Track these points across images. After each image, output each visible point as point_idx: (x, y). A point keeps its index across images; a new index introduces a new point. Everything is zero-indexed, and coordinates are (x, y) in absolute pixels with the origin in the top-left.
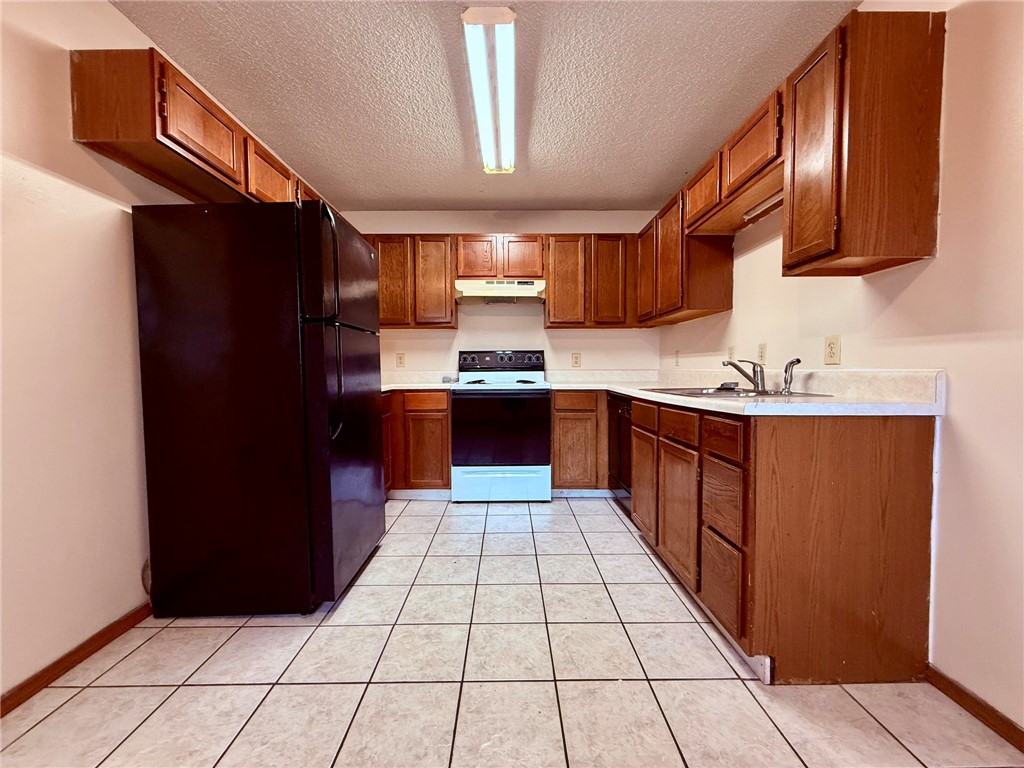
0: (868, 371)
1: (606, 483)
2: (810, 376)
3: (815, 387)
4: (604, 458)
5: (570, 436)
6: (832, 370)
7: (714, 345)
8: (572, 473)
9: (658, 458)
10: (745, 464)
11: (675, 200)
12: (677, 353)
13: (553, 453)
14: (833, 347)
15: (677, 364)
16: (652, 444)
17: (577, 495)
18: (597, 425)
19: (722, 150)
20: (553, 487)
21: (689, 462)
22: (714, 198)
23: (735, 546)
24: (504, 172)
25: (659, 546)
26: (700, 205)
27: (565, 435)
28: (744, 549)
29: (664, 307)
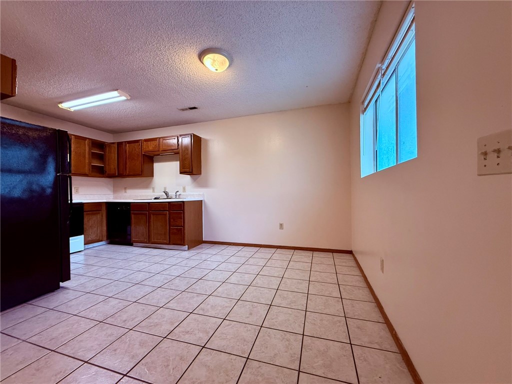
0: (192, 193)
1: (105, 238)
2: (180, 195)
3: (181, 197)
4: (105, 228)
5: (90, 221)
6: (185, 193)
7: (147, 186)
8: (92, 237)
9: (150, 217)
10: (183, 210)
11: (137, 141)
12: (125, 188)
13: (85, 229)
14: (184, 189)
15: (126, 192)
16: (145, 214)
17: (91, 246)
18: (102, 216)
19: (159, 138)
20: (85, 244)
21: (165, 215)
22: (157, 149)
23: (182, 226)
24: (69, 109)
25: (150, 241)
26: (151, 148)
27: (88, 221)
28: (184, 226)
29: (131, 173)
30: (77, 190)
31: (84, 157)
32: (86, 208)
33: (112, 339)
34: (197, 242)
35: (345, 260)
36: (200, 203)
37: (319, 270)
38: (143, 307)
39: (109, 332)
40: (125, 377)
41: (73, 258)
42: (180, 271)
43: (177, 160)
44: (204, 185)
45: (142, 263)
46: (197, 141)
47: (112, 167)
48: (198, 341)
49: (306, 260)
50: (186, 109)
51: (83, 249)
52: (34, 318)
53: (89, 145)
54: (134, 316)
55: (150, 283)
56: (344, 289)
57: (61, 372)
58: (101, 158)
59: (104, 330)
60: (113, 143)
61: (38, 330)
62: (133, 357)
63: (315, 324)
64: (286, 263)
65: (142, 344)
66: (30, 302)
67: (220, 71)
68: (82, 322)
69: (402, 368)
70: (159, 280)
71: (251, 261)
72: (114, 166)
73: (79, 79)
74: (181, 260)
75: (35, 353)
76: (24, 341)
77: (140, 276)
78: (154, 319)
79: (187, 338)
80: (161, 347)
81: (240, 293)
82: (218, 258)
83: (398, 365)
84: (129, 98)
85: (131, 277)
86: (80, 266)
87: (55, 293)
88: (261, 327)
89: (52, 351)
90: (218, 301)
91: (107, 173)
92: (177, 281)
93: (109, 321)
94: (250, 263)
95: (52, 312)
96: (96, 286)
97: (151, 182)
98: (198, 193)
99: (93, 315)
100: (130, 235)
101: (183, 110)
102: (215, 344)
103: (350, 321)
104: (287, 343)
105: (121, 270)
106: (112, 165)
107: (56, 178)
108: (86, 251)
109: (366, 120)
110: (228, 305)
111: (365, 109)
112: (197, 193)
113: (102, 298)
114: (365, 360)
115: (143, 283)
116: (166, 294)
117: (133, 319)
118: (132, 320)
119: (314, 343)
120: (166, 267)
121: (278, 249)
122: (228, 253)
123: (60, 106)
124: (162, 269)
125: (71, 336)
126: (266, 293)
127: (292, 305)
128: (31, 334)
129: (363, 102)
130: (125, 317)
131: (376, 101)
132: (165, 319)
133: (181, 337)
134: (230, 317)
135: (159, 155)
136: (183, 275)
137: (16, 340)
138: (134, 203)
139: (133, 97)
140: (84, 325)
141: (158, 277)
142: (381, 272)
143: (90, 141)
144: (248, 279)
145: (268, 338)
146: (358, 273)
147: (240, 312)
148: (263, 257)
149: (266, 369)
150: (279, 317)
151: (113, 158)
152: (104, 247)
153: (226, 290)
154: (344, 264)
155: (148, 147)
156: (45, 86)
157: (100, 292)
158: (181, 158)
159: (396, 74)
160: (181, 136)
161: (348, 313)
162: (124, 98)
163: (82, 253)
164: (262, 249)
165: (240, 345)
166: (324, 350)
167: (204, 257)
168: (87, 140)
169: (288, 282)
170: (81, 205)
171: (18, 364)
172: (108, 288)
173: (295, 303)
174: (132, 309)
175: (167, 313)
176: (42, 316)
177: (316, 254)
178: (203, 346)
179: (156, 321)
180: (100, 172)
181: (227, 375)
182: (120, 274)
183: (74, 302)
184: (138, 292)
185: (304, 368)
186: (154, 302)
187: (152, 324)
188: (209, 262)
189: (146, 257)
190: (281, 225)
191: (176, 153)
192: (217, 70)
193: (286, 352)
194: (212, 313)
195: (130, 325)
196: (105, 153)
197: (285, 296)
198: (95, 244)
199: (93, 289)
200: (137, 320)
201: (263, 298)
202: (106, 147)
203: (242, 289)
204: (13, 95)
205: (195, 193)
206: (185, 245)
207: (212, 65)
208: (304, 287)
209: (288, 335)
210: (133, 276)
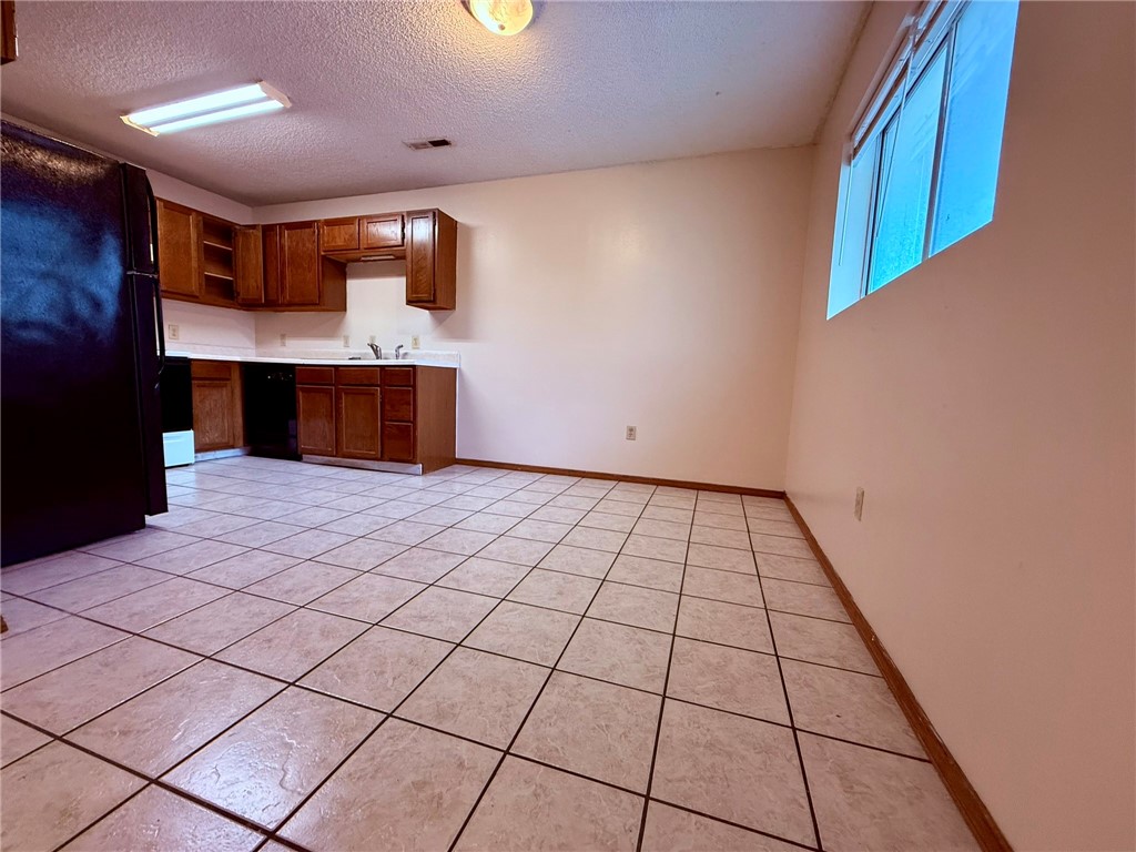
0: (434, 352)
1: (241, 442)
2: (406, 354)
4: (239, 420)
5: (207, 402)
6: (418, 351)
7: (332, 332)
8: (213, 436)
9: (338, 399)
10: (414, 386)
11: (308, 225)
12: (283, 336)
13: (195, 418)
14: (416, 340)
15: (284, 345)
16: (328, 392)
17: (211, 457)
18: (232, 392)
19: (360, 218)
20: (197, 451)
21: (373, 394)
22: (354, 244)
23: (409, 421)
24: (146, 131)
25: (340, 452)
26: (340, 242)
27: (202, 401)
28: (414, 422)
29: (296, 300)
30: (174, 330)
31: (188, 253)
32: (195, 372)
33: (261, 621)
34: (443, 458)
35: (767, 510)
36: (450, 374)
37: (710, 524)
38: (329, 569)
39: (255, 608)
40: (292, 687)
41: (170, 476)
42: (407, 511)
43: (399, 275)
44: (462, 333)
45: (322, 493)
46: (448, 229)
47: (252, 283)
48: (446, 633)
49: (682, 504)
50: (424, 146)
51: (193, 462)
52: (93, 577)
53: (197, 226)
54: (307, 585)
55: (340, 529)
56: (766, 560)
57: (155, 671)
58: (225, 260)
59: (243, 606)
60: (253, 227)
61: (102, 598)
62: (308, 654)
63: (699, 618)
64: (637, 511)
65: (326, 634)
66: (83, 549)
67: (509, 32)
68: (195, 590)
69: (886, 704)
70: (360, 524)
71: (561, 501)
72: (256, 281)
73: (166, 44)
74: (407, 491)
75: (99, 636)
76: (72, 614)
77: (320, 516)
78: (352, 591)
79: (422, 628)
80: (370, 641)
81: (536, 555)
82: (489, 492)
83: (878, 697)
84: (289, 105)
85: (299, 516)
86: (188, 491)
87: (135, 536)
88: (583, 616)
89: (134, 634)
90: (489, 566)
91: (241, 296)
92: (399, 528)
93: (253, 589)
94: (559, 504)
95: (128, 568)
96: (222, 528)
97: (340, 322)
98: (448, 352)
99: (221, 578)
100: (296, 437)
101: (417, 146)
102: (482, 639)
103: (775, 618)
104: (638, 646)
105: (277, 503)
106: (253, 281)
107: (125, 280)
108: (200, 466)
109: (853, 181)
110: (510, 575)
111: (856, 151)
112: (445, 353)
113: (237, 550)
114: (808, 685)
115: (325, 528)
116: (376, 550)
117: (306, 590)
118: (303, 592)
119: (697, 650)
120: (375, 502)
121: (621, 483)
122: (511, 484)
123: (124, 118)
124: (366, 505)
125: (173, 612)
126: (595, 558)
127: (650, 582)
128: (90, 604)
129: (852, 134)
130: (288, 584)
131: (884, 132)
132: (375, 593)
133: (410, 624)
134: (516, 596)
135: (358, 260)
136: (412, 519)
137: (57, 612)
138: (303, 365)
139: (298, 105)
140: (200, 594)
141: (358, 519)
142: (856, 520)
143: (201, 218)
144: (556, 532)
145: (598, 636)
146: (795, 532)
147: (536, 588)
148: (587, 494)
149: (591, 689)
150: (619, 602)
151: (254, 262)
152: (237, 460)
153: (507, 548)
154: (765, 516)
155: (334, 238)
156: (86, 61)
157: (232, 538)
158: (410, 269)
159: (949, 47)
160: (409, 213)
161: (771, 602)
162: (275, 105)
163: (192, 469)
164: (586, 481)
165: (537, 645)
166: (718, 663)
167: (458, 488)
168: (194, 214)
169: (643, 541)
170: (185, 363)
171: (63, 654)
172: (249, 532)
173: (657, 578)
174: (303, 573)
175: (379, 582)
176: (108, 573)
177: (703, 495)
178: (458, 642)
179: (356, 595)
180: (224, 294)
181: (510, 695)
182: (276, 509)
183: (177, 554)
184: (316, 544)
185: (675, 692)
186: (350, 562)
187: (346, 600)
188: (468, 499)
189: (331, 483)
190: (631, 430)
191: (397, 258)
192: (502, 28)
193: (638, 662)
194: (479, 588)
195: (300, 599)
196: (235, 249)
197: (637, 566)
198: (218, 452)
199: (217, 532)
200: (314, 591)
201: (586, 567)
202: (236, 235)
203: (542, 549)
204: (10, 57)
205: (439, 353)
206: (415, 463)
207: (492, 13)
208: (677, 551)
209: (641, 634)
210: (303, 514)
